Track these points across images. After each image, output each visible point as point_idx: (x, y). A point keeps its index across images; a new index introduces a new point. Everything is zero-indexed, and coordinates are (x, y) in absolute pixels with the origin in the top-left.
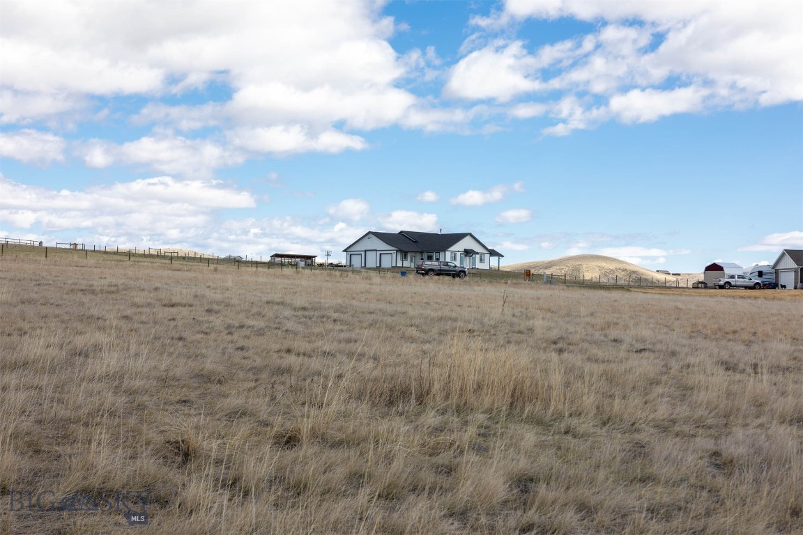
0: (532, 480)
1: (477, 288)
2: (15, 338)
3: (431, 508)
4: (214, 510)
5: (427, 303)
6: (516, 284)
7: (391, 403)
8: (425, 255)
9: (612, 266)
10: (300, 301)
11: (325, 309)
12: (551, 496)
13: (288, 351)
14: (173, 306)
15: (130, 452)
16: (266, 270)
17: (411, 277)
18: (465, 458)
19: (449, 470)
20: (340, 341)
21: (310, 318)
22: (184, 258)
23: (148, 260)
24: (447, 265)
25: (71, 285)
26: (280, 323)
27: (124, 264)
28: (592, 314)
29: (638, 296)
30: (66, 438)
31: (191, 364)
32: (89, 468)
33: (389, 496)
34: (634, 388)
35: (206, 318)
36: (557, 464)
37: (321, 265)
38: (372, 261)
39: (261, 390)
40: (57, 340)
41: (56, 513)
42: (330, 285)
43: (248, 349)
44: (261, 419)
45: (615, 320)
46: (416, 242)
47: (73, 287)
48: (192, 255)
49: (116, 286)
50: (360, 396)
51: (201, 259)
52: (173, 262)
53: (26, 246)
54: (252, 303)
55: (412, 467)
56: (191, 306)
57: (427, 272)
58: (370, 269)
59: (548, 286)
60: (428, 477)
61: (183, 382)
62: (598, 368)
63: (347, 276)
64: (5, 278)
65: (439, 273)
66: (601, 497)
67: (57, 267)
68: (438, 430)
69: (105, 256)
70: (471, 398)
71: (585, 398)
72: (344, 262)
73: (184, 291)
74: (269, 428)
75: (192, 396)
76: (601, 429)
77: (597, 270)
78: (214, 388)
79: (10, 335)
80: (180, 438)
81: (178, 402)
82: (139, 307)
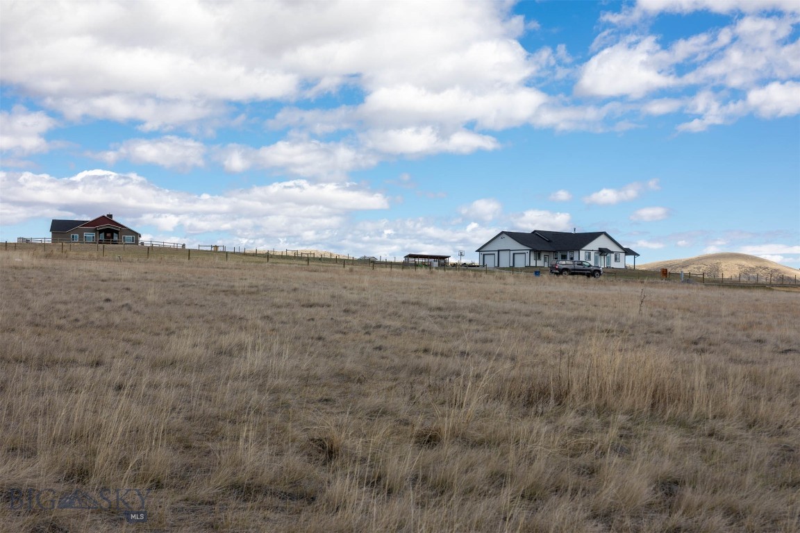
0: (676, 483)
1: (612, 287)
2: (163, 337)
3: (575, 509)
4: (360, 508)
5: (563, 303)
6: (652, 283)
7: (529, 403)
8: (559, 255)
9: (752, 265)
10: (435, 301)
11: (460, 309)
12: (697, 499)
13: (426, 351)
14: (311, 306)
15: (276, 447)
16: (400, 270)
17: (545, 276)
18: (607, 460)
19: (592, 471)
20: (476, 342)
21: (446, 318)
22: (320, 259)
23: (286, 261)
24: (581, 264)
25: (213, 286)
26: (416, 323)
27: (263, 265)
28: (733, 314)
29: (781, 295)
30: (215, 435)
31: (331, 363)
32: (238, 464)
33: (532, 496)
34: (780, 390)
35: (343, 318)
36: (703, 467)
37: (455, 265)
38: (505, 261)
39: (400, 389)
40: (201, 340)
41: (208, 507)
42: (464, 285)
43: (386, 349)
44: (401, 418)
45: (757, 320)
46: (549, 241)
47: (216, 288)
48: (328, 256)
49: (256, 287)
50: (498, 396)
51: (337, 260)
52: (310, 263)
53: (170, 248)
54: (388, 304)
55: (554, 468)
56: (329, 306)
57: (561, 272)
58: (504, 269)
59: (686, 285)
60: (570, 479)
61: (323, 381)
62: (740, 369)
63: (481, 276)
64: (151, 280)
65: (574, 272)
66: (749, 501)
67: (200, 269)
68: (578, 431)
69: (244, 257)
70: (611, 399)
71: (729, 399)
72: (477, 262)
73: (322, 292)
74: (409, 428)
75: (334, 395)
76: (747, 431)
77: (737, 268)
78: (354, 387)
79: (158, 334)
80: (323, 436)
81: (320, 401)
82: (279, 307)
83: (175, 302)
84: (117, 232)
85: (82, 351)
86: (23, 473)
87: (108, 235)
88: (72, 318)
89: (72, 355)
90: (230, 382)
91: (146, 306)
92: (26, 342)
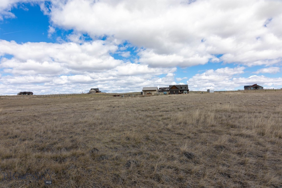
83: (274, 100)
84: (258, 87)
85: (256, 110)
87: (256, 88)
88: (252, 104)
91: (268, 101)
92: (244, 109)
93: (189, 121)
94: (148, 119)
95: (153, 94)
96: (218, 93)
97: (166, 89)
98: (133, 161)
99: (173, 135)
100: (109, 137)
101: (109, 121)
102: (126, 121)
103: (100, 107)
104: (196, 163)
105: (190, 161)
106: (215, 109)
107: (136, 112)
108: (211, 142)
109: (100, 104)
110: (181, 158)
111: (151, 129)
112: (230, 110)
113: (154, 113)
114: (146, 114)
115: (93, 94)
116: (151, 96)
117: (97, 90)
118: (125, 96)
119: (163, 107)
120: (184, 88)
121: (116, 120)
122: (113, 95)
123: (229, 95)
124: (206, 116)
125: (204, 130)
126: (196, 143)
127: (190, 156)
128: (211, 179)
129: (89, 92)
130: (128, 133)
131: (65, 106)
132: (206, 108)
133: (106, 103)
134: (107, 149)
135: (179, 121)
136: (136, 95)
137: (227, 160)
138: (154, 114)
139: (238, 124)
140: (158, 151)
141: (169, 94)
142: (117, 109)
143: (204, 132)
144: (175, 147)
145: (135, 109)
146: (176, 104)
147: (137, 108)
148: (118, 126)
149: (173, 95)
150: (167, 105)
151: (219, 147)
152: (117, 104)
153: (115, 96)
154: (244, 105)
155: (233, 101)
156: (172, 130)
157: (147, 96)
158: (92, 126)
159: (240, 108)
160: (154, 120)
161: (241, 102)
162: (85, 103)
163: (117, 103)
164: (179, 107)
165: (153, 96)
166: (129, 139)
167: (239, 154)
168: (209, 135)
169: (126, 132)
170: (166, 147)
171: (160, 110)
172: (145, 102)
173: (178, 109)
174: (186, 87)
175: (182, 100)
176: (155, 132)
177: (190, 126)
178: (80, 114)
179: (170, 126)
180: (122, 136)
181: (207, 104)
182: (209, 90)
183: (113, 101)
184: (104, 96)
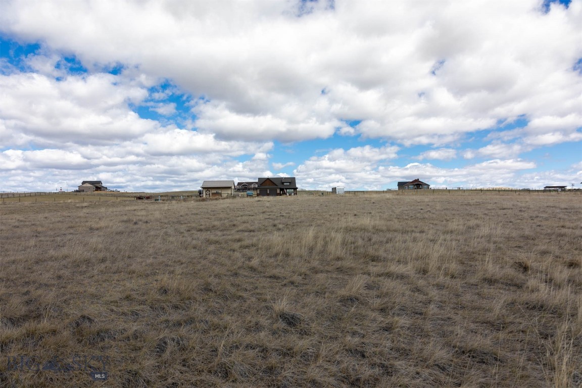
2: (444, 222)
10: (563, 206)
11: (577, 209)
13: (563, 227)
14: (504, 209)
16: (542, 193)
21: (570, 213)
22: (504, 190)
23: (489, 192)
25: (461, 203)
26: (555, 215)
27: (480, 194)
30: (474, 259)
31: (518, 232)
32: (486, 271)
35: (520, 214)
37: (569, 190)
40: (461, 222)
41: (475, 287)
42: (576, 198)
43: (543, 226)
44: (556, 255)
48: (507, 189)
49: (479, 202)
51: (512, 191)
52: (500, 192)
53: (441, 190)
54: (540, 207)
56: (512, 209)
61: (516, 239)
64: (436, 201)
67: (454, 197)
69: (472, 191)
73: (508, 203)
74: (561, 259)
75: (522, 244)
78: (531, 242)
79: (442, 221)
80: (521, 261)
81: (516, 247)
82: (490, 210)
83: (447, 209)
84: (421, 185)
85: (416, 227)
86: (404, 270)
87: (418, 186)
88: (410, 216)
89: (414, 229)
90: (475, 239)
91: (436, 211)
92: (396, 224)
93: (295, 251)
94: (212, 248)
95: (225, 196)
96: (351, 195)
97: (252, 186)
98: (173, 340)
99: (260, 279)
100: (121, 289)
101: (122, 253)
102: (163, 254)
103: (102, 224)
104: (304, 333)
105: (291, 331)
106: (344, 225)
107: (186, 234)
108: (334, 290)
109: (103, 217)
110: (275, 326)
111: (217, 269)
112: (371, 227)
113: (223, 235)
114: (208, 237)
115: (89, 193)
116: (220, 199)
117: (98, 185)
118: (163, 198)
119: (244, 222)
120: (288, 184)
121: (139, 251)
122: (135, 197)
123: (371, 198)
124: (328, 239)
125: (322, 267)
126: (304, 294)
127: (291, 321)
128: (329, 363)
129: (77, 189)
130: (165, 279)
131: (14, 221)
132: (328, 224)
133: (117, 213)
134: (113, 316)
135: (275, 251)
136: (188, 196)
137: (361, 323)
138: (224, 237)
139: (385, 255)
140: (229, 313)
141: (258, 195)
142: (144, 226)
143: (322, 272)
144: (263, 304)
145: (183, 228)
146: (271, 217)
147: (189, 225)
148: (144, 264)
149: (265, 198)
150: (252, 217)
151: (348, 299)
152: (143, 216)
153: (140, 198)
154: (396, 218)
155: (377, 211)
156: (260, 269)
157: (212, 200)
158: (81, 265)
159: (389, 223)
160: (224, 249)
161: (391, 213)
162: (66, 215)
163: (143, 213)
164: (276, 222)
165: (225, 199)
166: (165, 292)
167: (382, 310)
168: (331, 278)
169: (159, 278)
170: (246, 305)
171: (237, 229)
172: (207, 212)
173: (275, 226)
174: (292, 181)
175: (283, 207)
176: (225, 275)
177: (297, 260)
178: (52, 239)
179: (255, 262)
180: (151, 285)
181: (330, 215)
182: (335, 188)
183: (135, 210)
184: (113, 199)
